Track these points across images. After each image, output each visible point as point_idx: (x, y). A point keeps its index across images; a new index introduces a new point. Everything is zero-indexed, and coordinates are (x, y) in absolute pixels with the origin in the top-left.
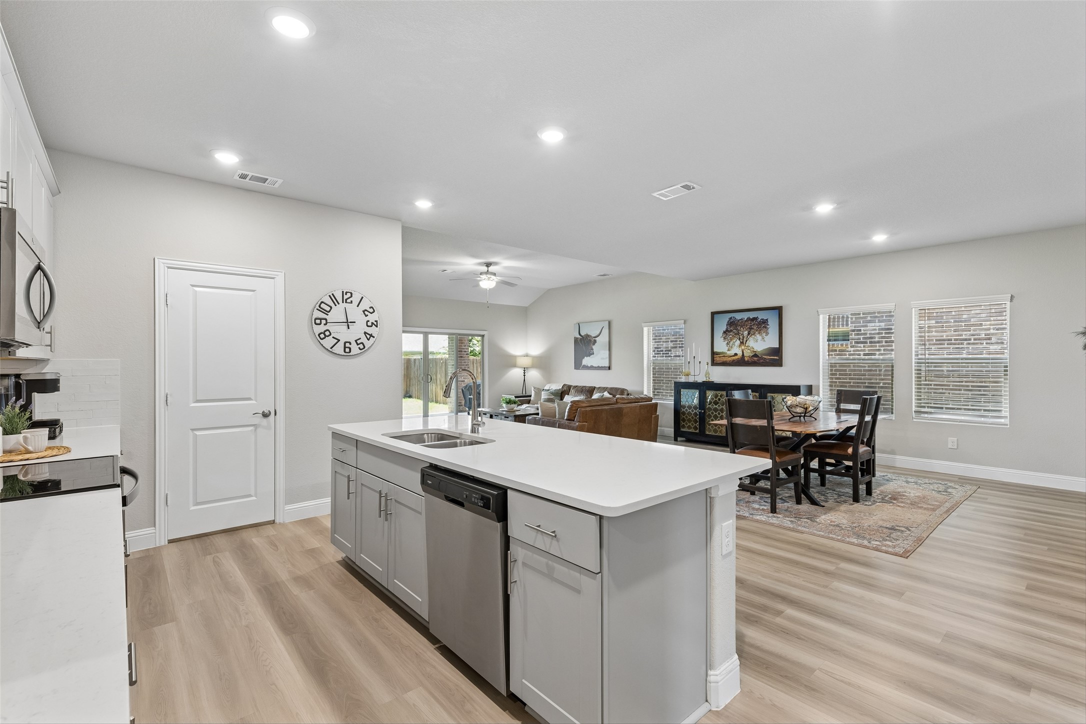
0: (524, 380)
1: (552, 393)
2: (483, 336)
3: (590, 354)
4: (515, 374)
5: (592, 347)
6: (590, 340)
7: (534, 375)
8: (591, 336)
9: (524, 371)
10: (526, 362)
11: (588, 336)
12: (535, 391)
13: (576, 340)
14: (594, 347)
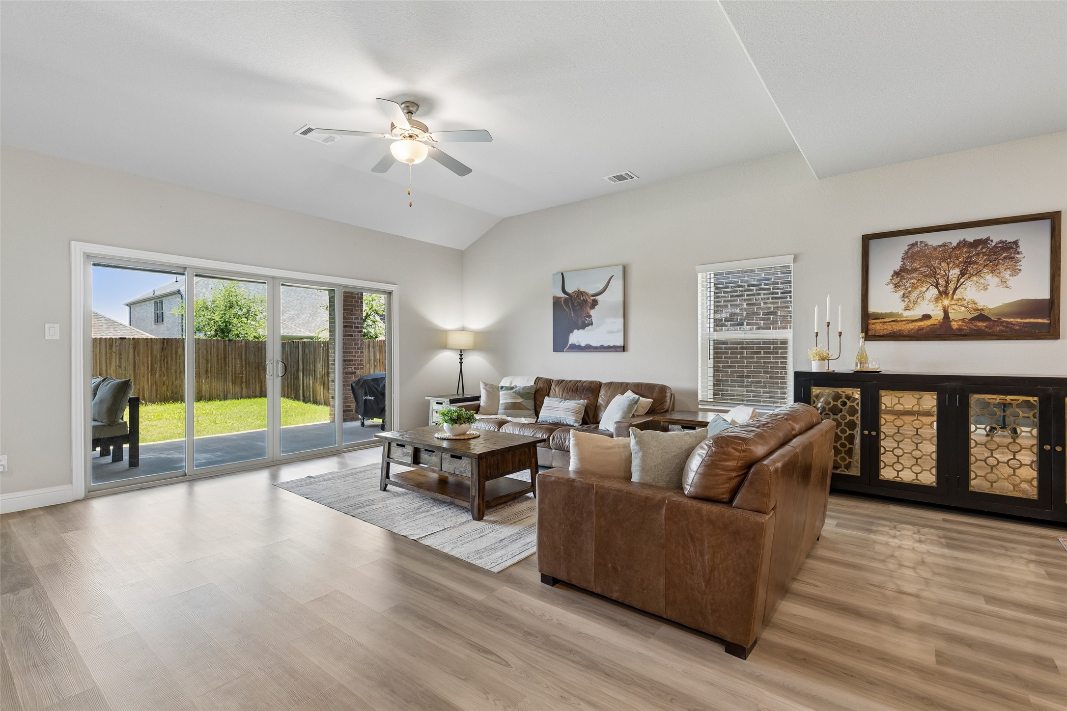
0: (461, 371)
1: (520, 394)
2: (390, 293)
3: (585, 324)
4: (446, 360)
5: (588, 313)
6: (585, 301)
7: (476, 362)
8: (587, 294)
9: (461, 355)
10: (462, 340)
11: (580, 293)
12: (486, 390)
13: (556, 302)
14: (592, 312)
